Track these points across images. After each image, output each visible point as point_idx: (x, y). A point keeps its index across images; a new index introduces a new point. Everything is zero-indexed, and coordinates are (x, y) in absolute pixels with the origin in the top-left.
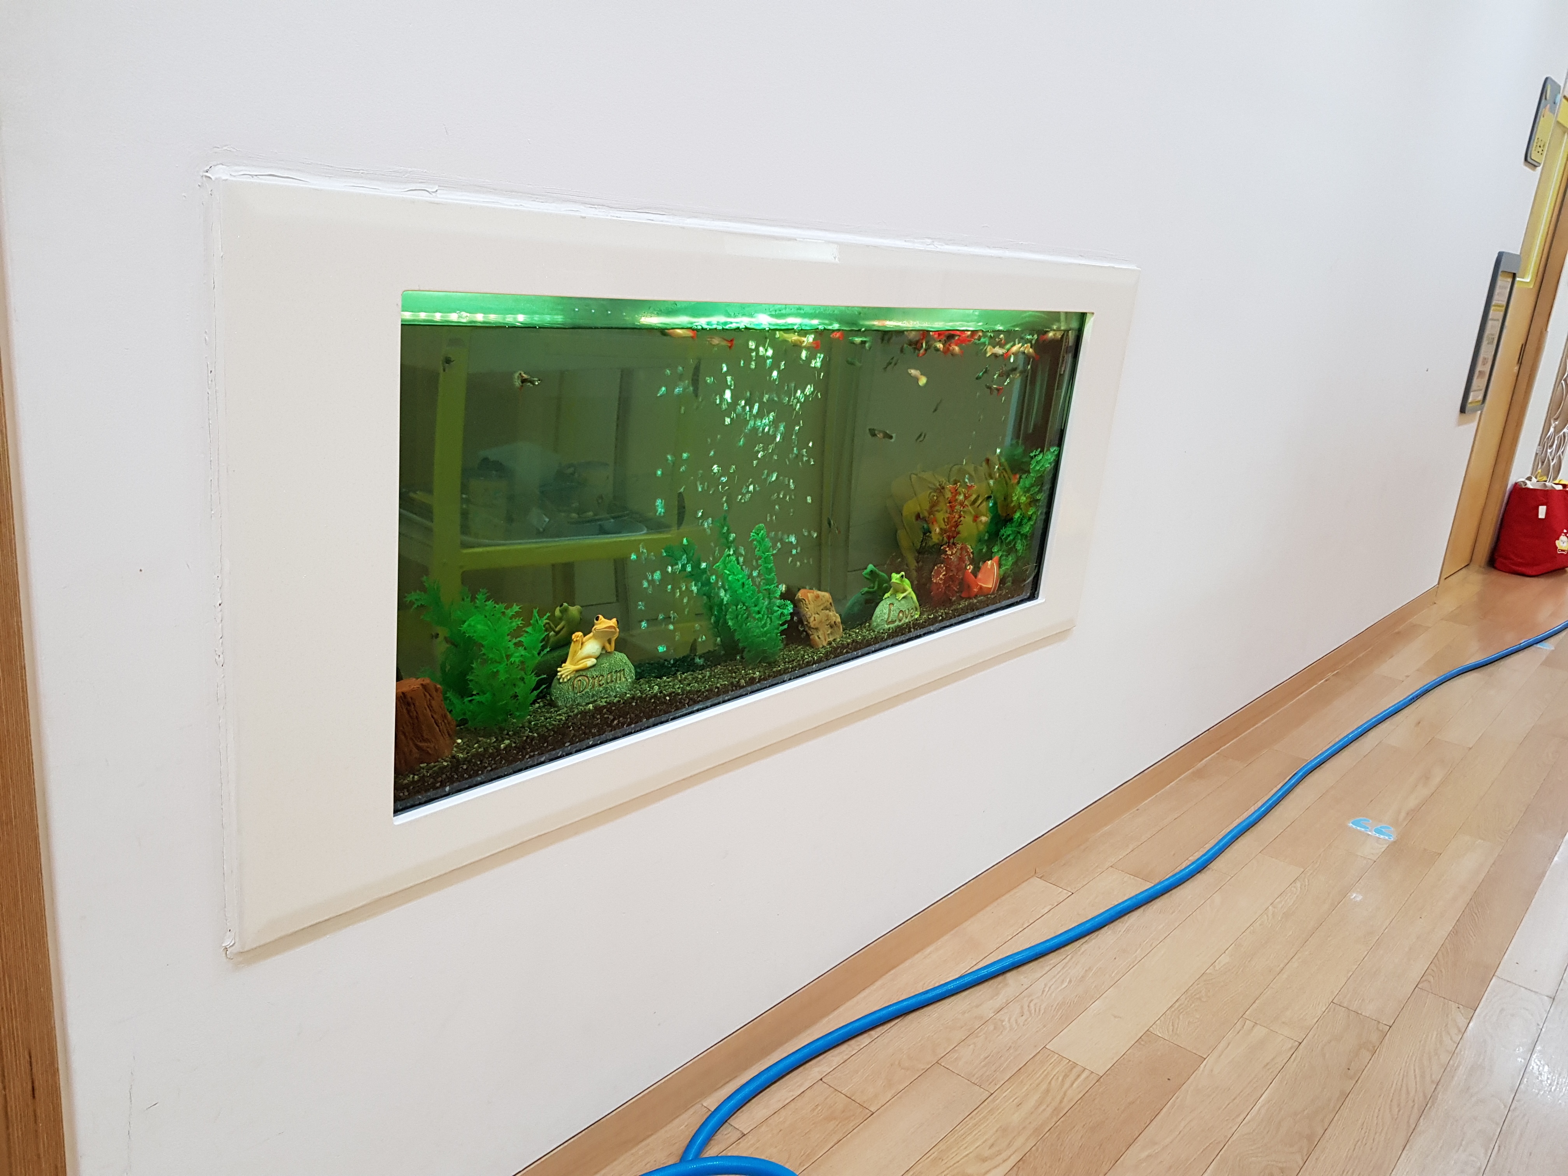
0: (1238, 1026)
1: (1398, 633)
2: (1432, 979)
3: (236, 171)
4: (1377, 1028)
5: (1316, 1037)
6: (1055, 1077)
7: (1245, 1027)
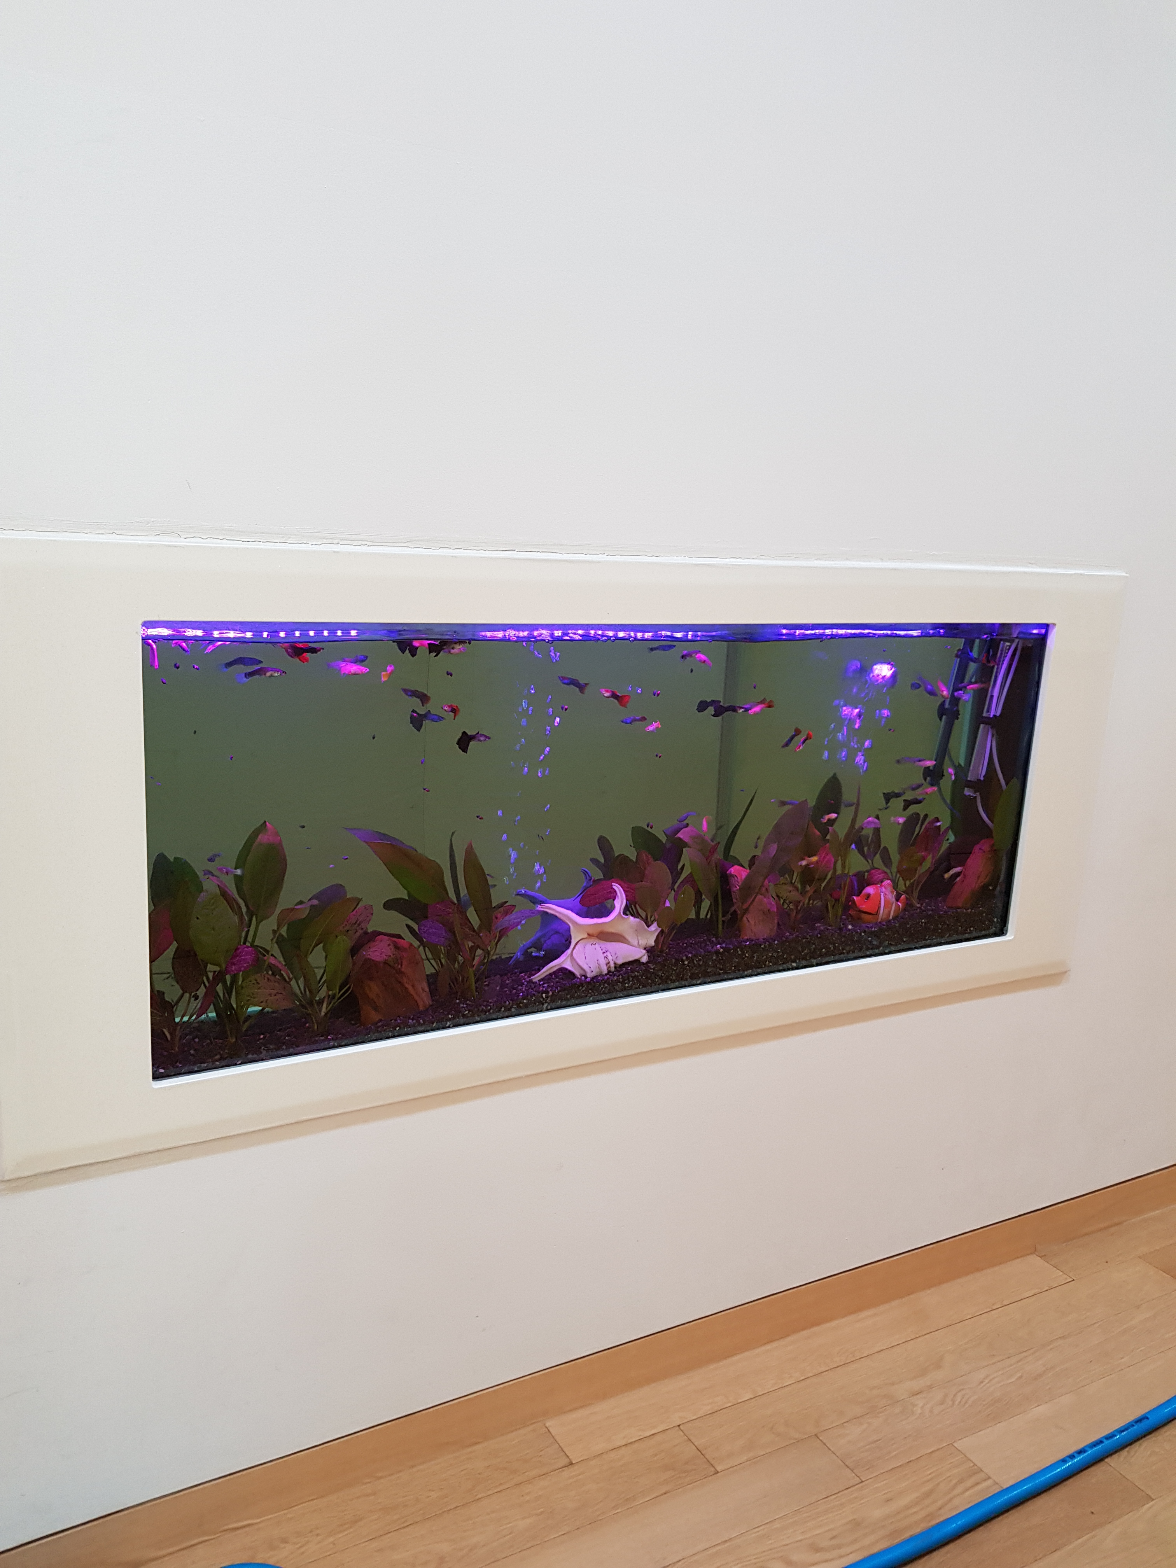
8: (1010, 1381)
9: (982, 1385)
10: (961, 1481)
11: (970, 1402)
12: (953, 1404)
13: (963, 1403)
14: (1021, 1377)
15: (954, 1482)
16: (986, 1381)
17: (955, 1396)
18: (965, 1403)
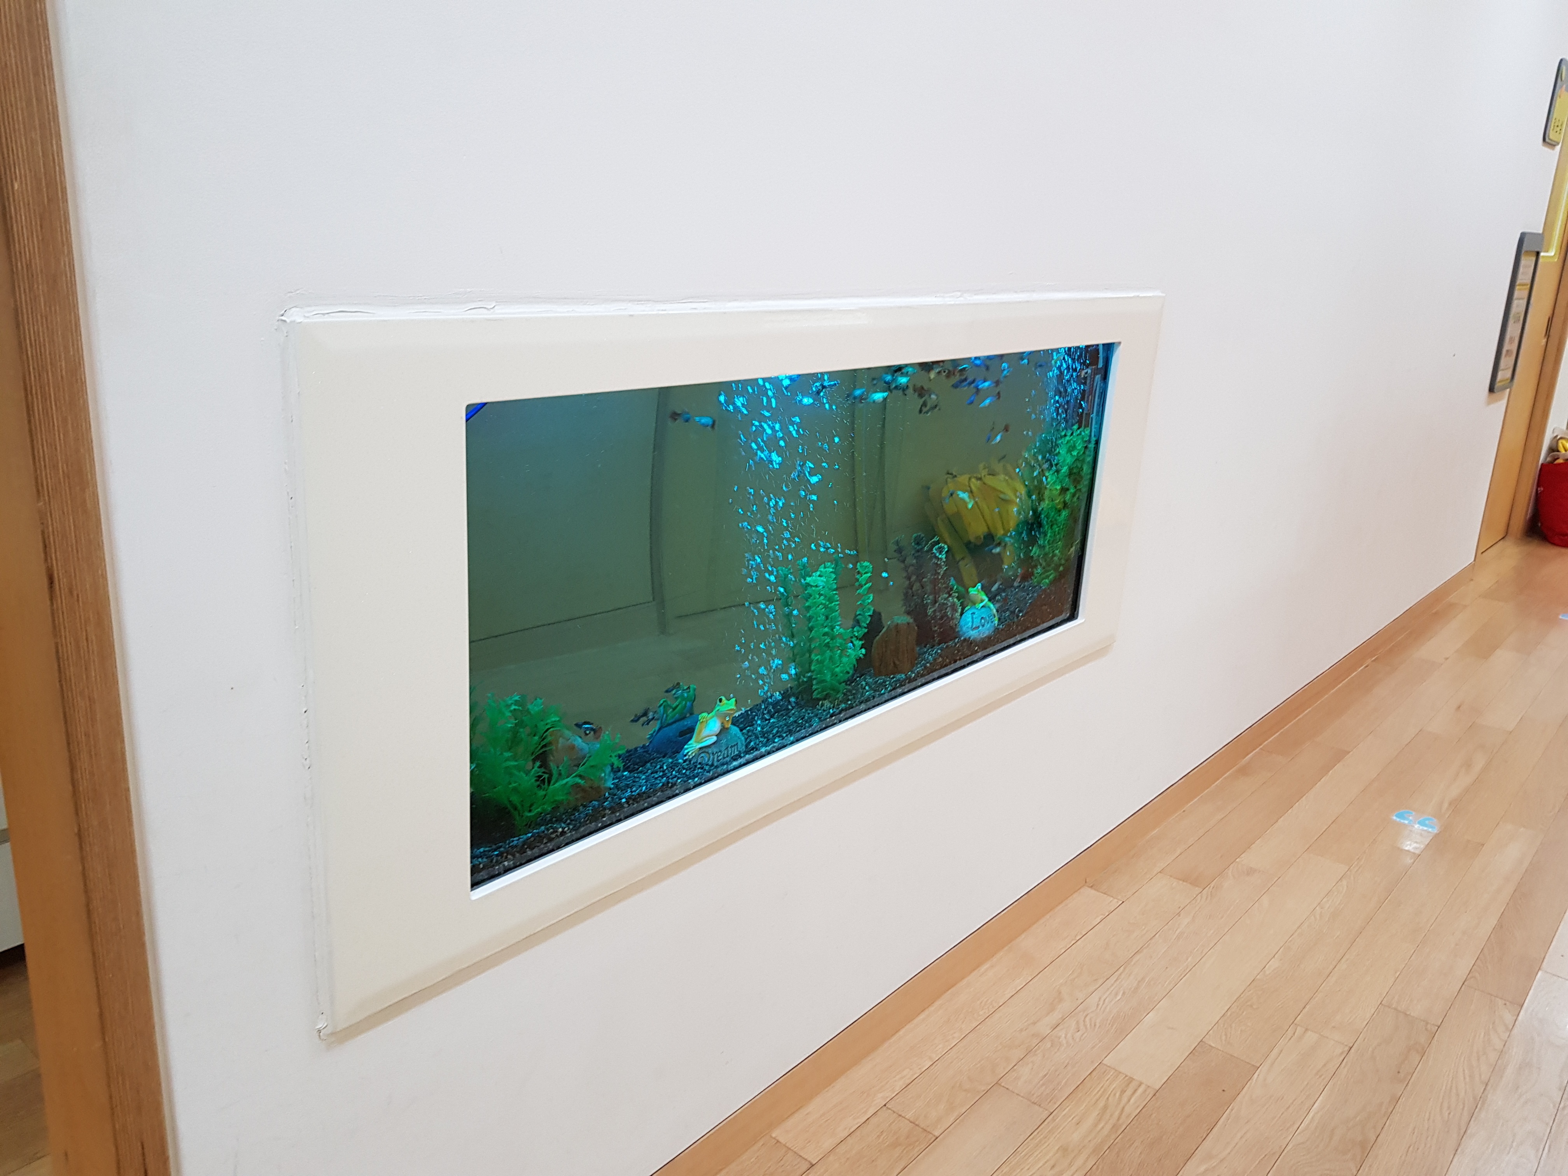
0: (1290, 1032)
1: (1436, 613)
2: (1477, 975)
3: (309, 312)
4: (1426, 1029)
5: (1366, 1040)
6: (1112, 1094)
7: (1296, 1034)
8: (1118, 998)
9: (1099, 1007)
10: (1123, 1092)
11: (1098, 1025)
12: (1086, 1028)
13: (1093, 1025)
14: (1124, 993)
15: (1118, 1095)
16: (1101, 1003)
17: (1084, 1021)
18: (1095, 1025)
